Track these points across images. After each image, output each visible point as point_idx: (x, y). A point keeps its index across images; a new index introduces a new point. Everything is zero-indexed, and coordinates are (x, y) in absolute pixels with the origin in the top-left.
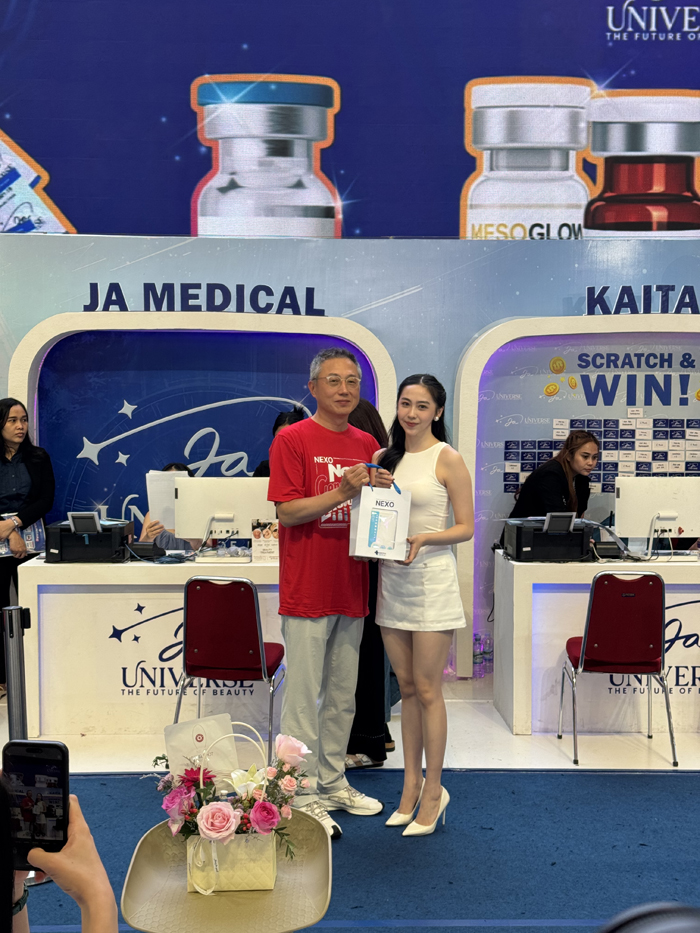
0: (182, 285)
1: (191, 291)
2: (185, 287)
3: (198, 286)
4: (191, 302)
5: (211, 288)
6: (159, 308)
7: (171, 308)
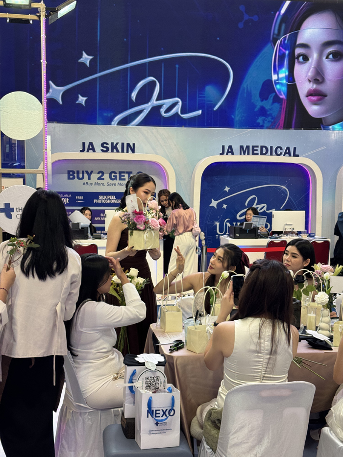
0: (252, 146)
1: (255, 148)
2: (253, 147)
3: (258, 147)
4: (255, 152)
5: (262, 147)
6: (244, 154)
7: (248, 154)
